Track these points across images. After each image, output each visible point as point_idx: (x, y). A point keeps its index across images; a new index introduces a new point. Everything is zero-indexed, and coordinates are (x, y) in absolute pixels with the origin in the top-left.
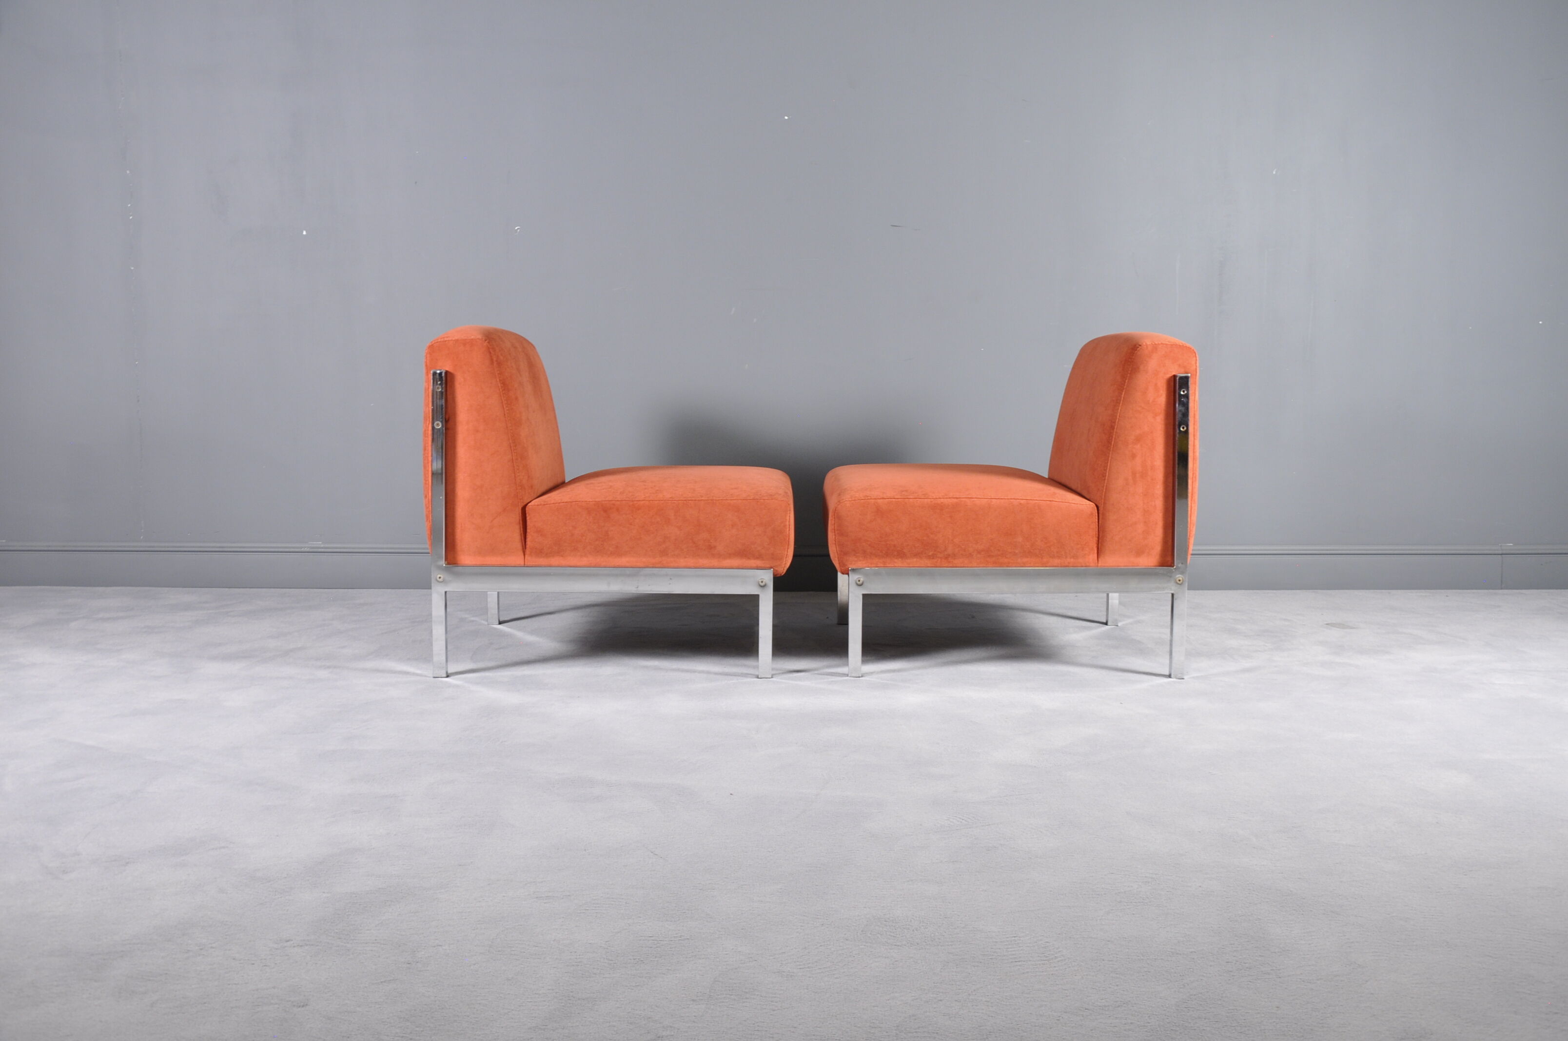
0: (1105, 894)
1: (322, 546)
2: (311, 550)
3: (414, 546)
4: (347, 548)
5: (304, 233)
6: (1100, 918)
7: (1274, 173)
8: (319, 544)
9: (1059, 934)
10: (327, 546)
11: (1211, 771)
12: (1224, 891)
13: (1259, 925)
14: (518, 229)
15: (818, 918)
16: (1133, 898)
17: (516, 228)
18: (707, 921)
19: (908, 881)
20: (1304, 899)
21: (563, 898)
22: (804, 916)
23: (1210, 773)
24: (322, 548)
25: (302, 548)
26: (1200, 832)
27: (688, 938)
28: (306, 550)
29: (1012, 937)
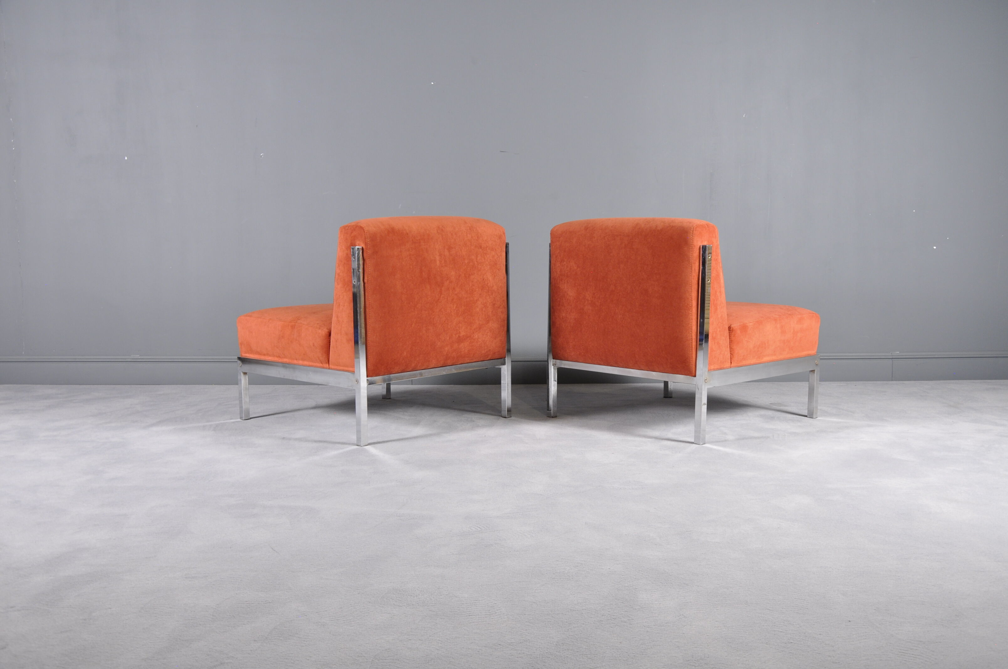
0: (546, 574)
1: (139, 358)
2: (133, 360)
3: (200, 357)
4: (155, 359)
5: (126, 158)
6: (535, 588)
7: (744, 116)
8: (137, 356)
9: (505, 599)
10: (142, 357)
11: (651, 497)
12: (623, 571)
13: (635, 592)
14: (262, 155)
15: (358, 589)
16: (563, 576)
17: (261, 155)
18: (287, 591)
19: (426, 566)
20: (671, 576)
21: (202, 578)
22: (350, 588)
23: (651, 498)
24: (139, 359)
25: (126, 359)
26: (626, 535)
27: (270, 602)
28: (129, 360)
29: (475, 600)
